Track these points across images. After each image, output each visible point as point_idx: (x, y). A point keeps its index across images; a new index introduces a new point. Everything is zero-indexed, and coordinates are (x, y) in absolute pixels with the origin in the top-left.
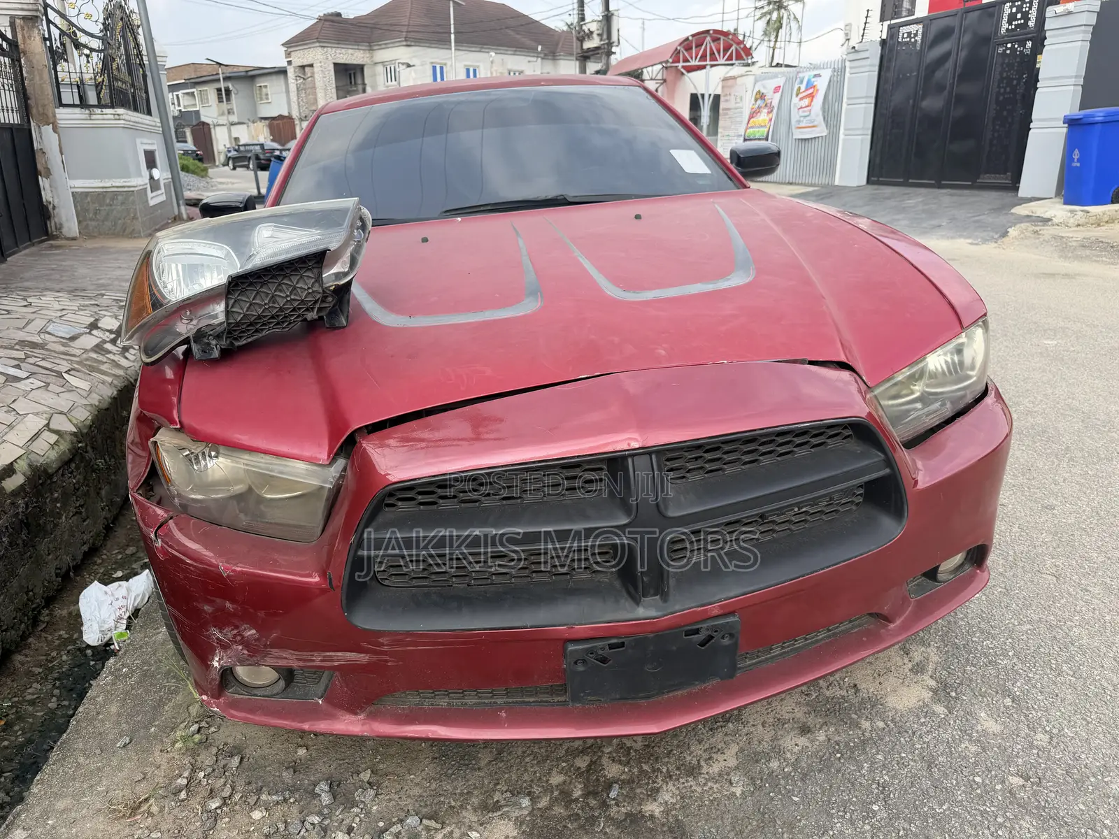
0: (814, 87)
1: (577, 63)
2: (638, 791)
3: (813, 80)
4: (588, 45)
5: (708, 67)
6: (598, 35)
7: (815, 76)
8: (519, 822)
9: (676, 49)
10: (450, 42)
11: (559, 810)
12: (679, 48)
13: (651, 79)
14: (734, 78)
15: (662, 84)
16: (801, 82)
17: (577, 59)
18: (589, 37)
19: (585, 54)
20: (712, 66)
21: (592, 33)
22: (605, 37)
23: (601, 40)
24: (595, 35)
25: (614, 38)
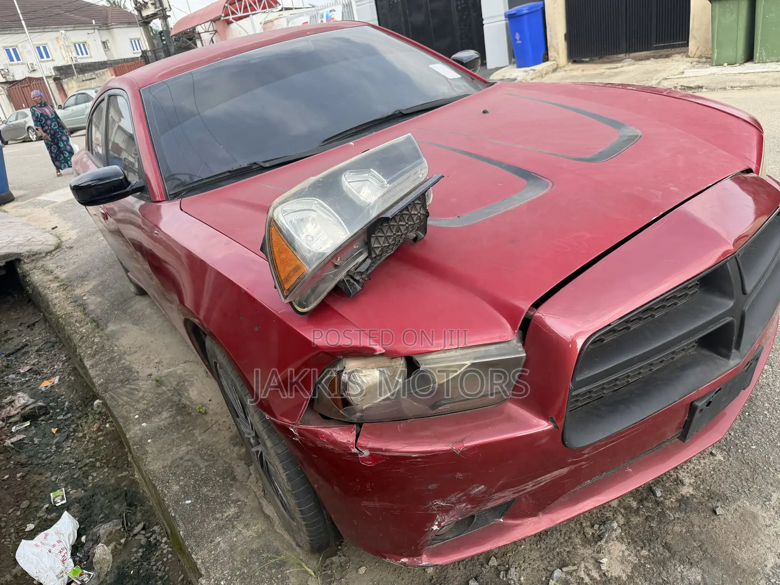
0: (333, 19)
1: (142, 28)
2: (667, 485)
3: (330, 14)
4: (145, 13)
5: (251, 16)
6: (152, 4)
7: (331, 11)
8: (620, 539)
9: (225, 6)
10: (23, 27)
11: (635, 520)
12: (226, 5)
13: (206, 32)
14: (271, 21)
15: (215, 34)
16: (322, 16)
17: (140, 26)
18: (145, 7)
19: (146, 20)
20: (253, 14)
21: (146, 3)
22: (158, 5)
23: (156, 8)
24: (149, 5)
25: (166, 5)
